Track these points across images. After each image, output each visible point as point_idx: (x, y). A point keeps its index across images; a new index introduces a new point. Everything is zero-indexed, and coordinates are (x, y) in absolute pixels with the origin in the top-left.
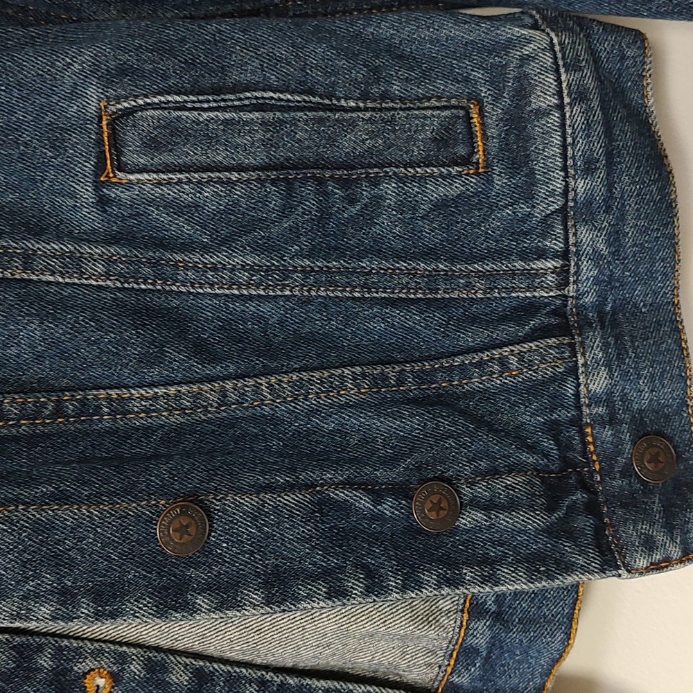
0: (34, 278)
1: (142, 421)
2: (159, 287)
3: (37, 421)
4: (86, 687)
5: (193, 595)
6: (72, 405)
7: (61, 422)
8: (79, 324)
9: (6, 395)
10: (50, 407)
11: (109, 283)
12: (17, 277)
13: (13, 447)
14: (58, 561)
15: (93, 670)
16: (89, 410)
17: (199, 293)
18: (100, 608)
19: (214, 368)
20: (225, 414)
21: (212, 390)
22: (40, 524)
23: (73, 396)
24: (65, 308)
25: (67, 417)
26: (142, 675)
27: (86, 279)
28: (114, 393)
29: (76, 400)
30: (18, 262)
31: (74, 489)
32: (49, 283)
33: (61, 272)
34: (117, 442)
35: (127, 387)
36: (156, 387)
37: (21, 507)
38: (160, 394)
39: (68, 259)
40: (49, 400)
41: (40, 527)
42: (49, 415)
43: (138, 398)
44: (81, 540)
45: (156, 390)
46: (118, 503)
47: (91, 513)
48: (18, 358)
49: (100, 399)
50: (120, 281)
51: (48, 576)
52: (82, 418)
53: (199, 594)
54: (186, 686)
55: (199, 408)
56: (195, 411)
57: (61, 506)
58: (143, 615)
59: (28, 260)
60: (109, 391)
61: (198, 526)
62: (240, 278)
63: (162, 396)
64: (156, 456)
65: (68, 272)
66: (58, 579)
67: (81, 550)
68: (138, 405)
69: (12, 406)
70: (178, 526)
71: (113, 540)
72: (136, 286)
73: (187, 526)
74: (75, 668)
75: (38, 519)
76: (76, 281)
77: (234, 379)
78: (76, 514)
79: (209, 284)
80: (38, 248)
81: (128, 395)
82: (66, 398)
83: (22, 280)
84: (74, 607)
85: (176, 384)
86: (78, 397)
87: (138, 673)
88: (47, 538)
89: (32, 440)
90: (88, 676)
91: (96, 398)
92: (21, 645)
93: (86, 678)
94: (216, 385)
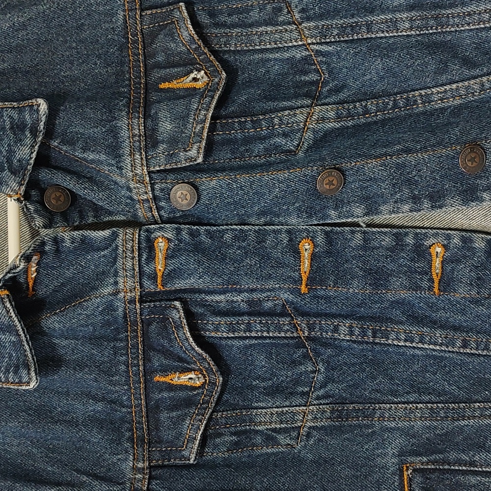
0: (373, 36)
1: (440, 105)
2: (439, 30)
3: (385, 112)
4: (431, 253)
5: (480, 193)
6: (402, 101)
7: (397, 111)
8: (401, 57)
9: (368, 101)
10: (391, 104)
11: (413, 32)
12: (365, 37)
13: (374, 127)
14: (409, 182)
15: (434, 244)
16: (411, 103)
17: (461, 30)
18: (433, 204)
19: (475, 71)
20: (484, 96)
21: (476, 83)
22: (399, 165)
23: (401, 96)
24: (393, 50)
25: (400, 108)
26: (460, 245)
27: (400, 32)
28: (423, 92)
29: (404, 99)
30: (364, 29)
31: (412, 146)
32: (381, 38)
33: (387, 31)
34: (427, 118)
35: (429, 88)
36: (445, 85)
37: (388, 157)
38: (448, 89)
39: (390, 23)
40: (390, 100)
41: (399, 166)
42: (391, 108)
43: (436, 93)
44: (419, 171)
45: (445, 87)
46: (436, 150)
47: (424, 156)
48: (371, 80)
49: (416, 96)
50: (418, 30)
51: (406, 190)
52: (408, 108)
53: (484, 192)
54: (484, 249)
55: (469, 94)
56: (467, 96)
57: (408, 155)
58: (456, 205)
59: (369, 27)
60: (420, 91)
61: (480, 157)
62: (484, 17)
63: (449, 90)
64: (450, 123)
65: (390, 30)
66: (411, 191)
67: (421, 176)
68: (437, 97)
69: (372, 106)
70: (469, 158)
71: (436, 169)
72: (427, 32)
73: (475, 158)
74: (425, 243)
75: (398, 162)
76: (395, 34)
77: (487, 76)
78: (416, 158)
79: (467, 24)
80: (373, 20)
81: (431, 92)
82: (398, 98)
83: (367, 38)
84: (420, 205)
85: (455, 82)
86: (404, 97)
87: (458, 244)
88: (403, 172)
89: (383, 122)
90: (432, 247)
91: (414, 96)
92: (397, 233)
93: (430, 249)
94: (478, 80)
